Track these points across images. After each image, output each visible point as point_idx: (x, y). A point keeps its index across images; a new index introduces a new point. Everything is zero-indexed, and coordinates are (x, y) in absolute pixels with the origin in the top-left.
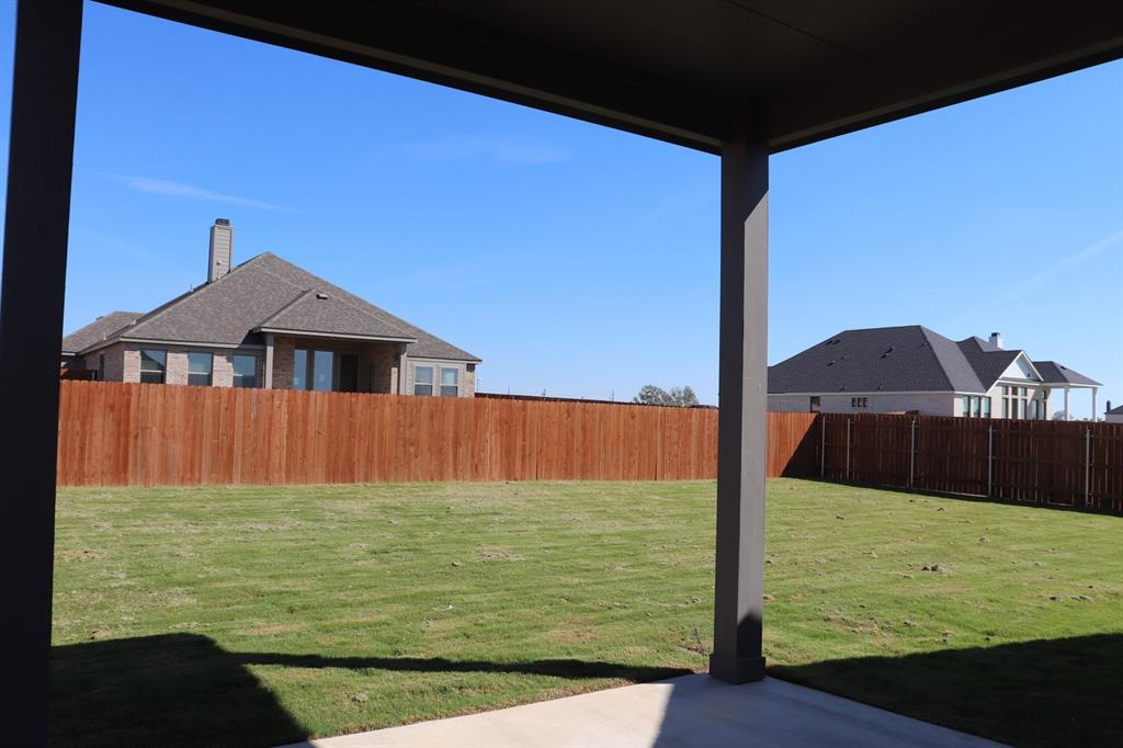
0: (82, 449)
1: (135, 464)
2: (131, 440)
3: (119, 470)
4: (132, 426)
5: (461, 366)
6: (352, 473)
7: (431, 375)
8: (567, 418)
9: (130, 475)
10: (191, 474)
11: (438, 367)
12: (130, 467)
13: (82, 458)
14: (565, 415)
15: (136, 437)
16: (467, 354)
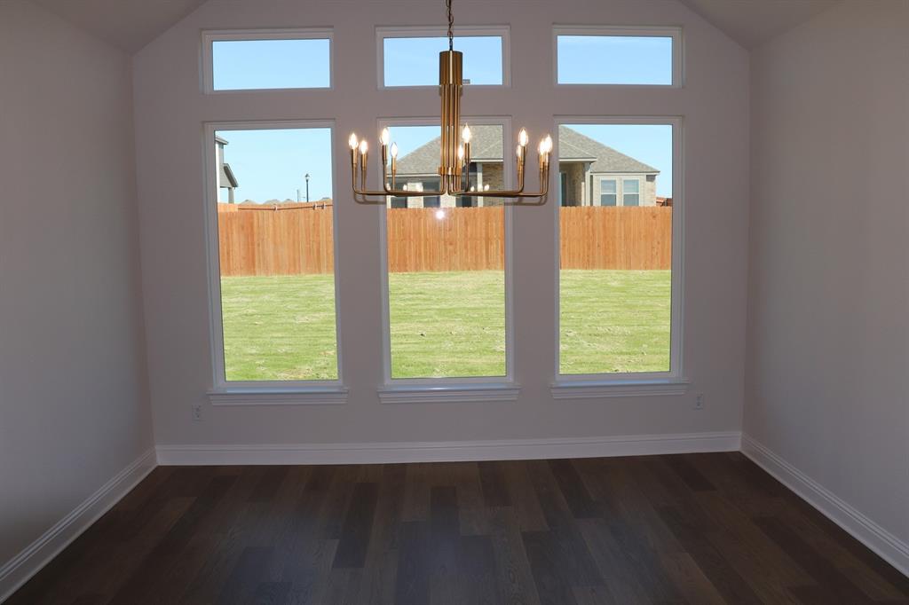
0: (228, 253)
1: (260, 262)
2: (256, 246)
3: (250, 266)
4: (256, 238)
5: (642, 178)
6: (406, 266)
7: (615, 187)
8: (588, 219)
9: (257, 269)
10: (294, 268)
11: (621, 180)
12: (257, 263)
13: (228, 259)
14: (586, 217)
15: (259, 245)
16: (648, 167)
